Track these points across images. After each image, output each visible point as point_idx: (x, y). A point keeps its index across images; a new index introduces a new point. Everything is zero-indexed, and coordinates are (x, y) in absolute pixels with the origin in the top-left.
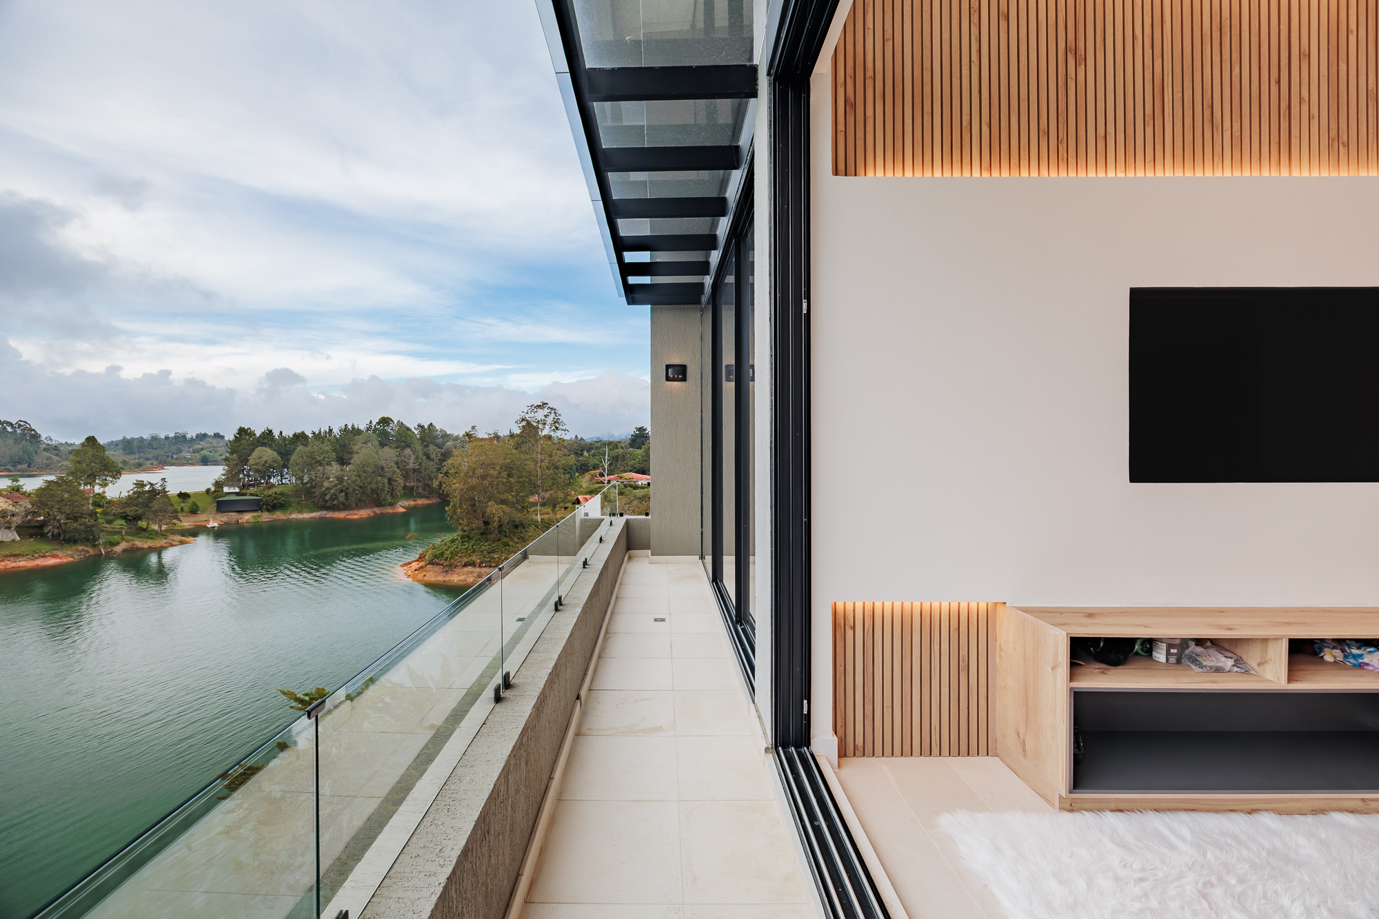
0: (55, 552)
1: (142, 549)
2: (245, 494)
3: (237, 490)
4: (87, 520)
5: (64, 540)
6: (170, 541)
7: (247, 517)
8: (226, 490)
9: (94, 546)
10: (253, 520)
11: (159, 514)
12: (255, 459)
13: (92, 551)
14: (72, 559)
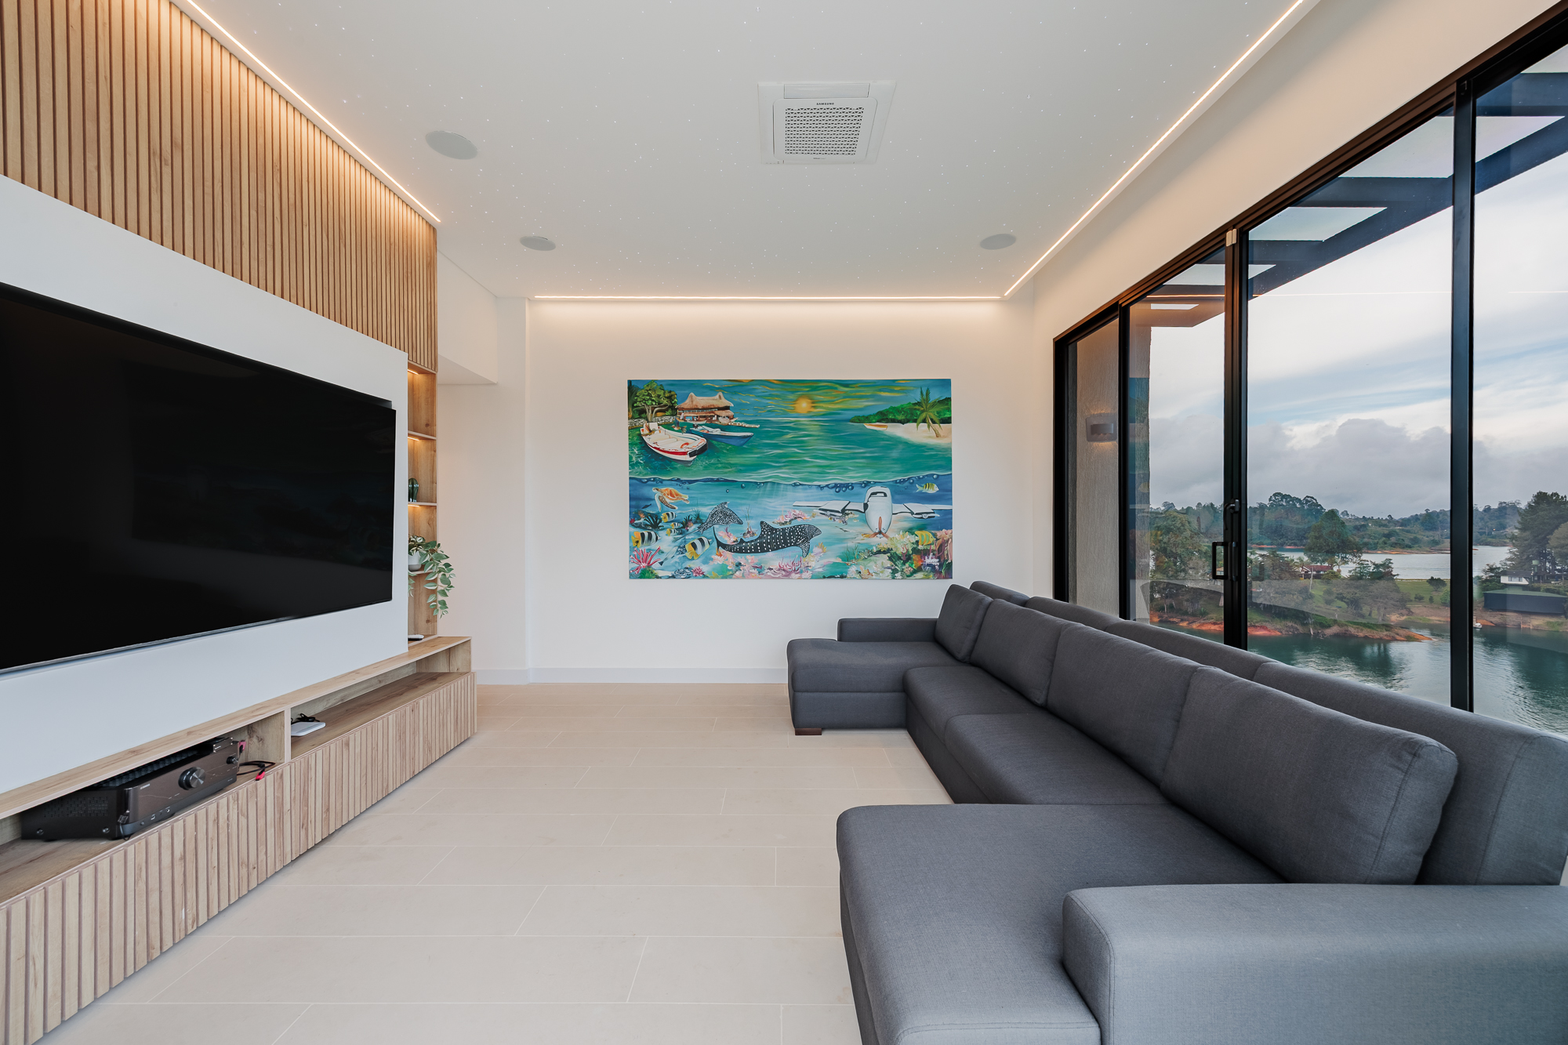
0: (1264, 624)
1: (1357, 637)
2: (1538, 589)
3: (1524, 582)
4: (1295, 597)
5: (1274, 613)
6: (1393, 634)
7: (1537, 622)
8: (1504, 580)
9: (1304, 625)
10: (1547, 628)
11: (1379, 600)
12: (1558, 538)
13: (1301, 629)
14: (1280, 634)
